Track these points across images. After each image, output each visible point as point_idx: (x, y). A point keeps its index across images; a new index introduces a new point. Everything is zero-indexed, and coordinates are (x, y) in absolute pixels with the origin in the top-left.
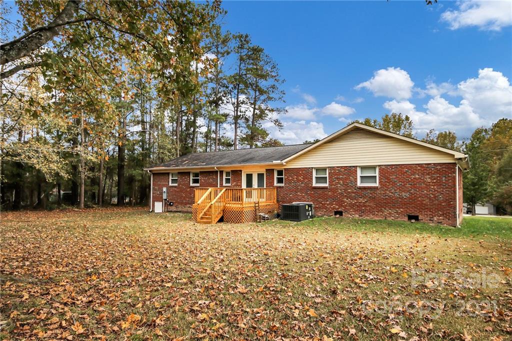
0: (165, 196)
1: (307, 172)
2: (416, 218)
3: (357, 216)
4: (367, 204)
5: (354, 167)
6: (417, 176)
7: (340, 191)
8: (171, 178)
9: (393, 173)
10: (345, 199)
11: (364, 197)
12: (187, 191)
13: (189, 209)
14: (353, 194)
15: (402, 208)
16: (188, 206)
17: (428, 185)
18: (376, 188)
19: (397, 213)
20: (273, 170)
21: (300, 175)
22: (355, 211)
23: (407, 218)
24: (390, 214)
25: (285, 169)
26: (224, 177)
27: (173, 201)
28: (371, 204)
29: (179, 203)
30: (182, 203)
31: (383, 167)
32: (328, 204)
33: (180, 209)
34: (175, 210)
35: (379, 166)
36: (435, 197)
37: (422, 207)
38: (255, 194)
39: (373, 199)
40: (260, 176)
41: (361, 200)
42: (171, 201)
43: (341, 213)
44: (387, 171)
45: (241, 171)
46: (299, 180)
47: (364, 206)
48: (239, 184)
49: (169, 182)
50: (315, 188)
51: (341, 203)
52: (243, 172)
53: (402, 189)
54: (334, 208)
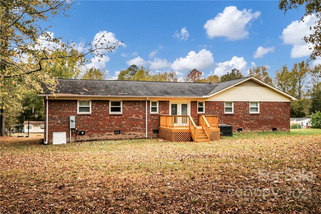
0: (73, 125)
1: (221, 104)
2: (276, 129)
3: (250, 131)
4: (255, 123)
5: (248, 102)
6: (276, 108)
7: (240, 116)
8: (78, 106)
9: (266, 106)
10: (243, 121)
11: (252, 119)
12: (105, 119)
13: (108, 136)
14: (248, 118)
15: (270, 125)
16: (107, 133)
17: (280, 112)
18: (259, 114)
19: (268, 127)
20: (197, 101)
21: (217, 106)
22: (249, 128)
23: (272, 130)
24: (265, 128)
25: (205, 102)
26: (151, 106)
27: (84, 130)
28: (257, 123)
29: (93, 131)
30: (98, 131)
31: (262, 103)
32: (234, 125)
33: (96, 138)
34: (88, 138)
35: (260, 102)
36: (283, 118)
37: (278, 124)
38: (179, 120)
39: (257, 120)
40: (184, 106)
41: (251, 121)
42: (81, 130)
43: (241, 130)
44: (264, 105)
45: (168, 101)
46: (215, 110)
47: (253, 125)
48: (167, 112)
49: (76, 110)
50: (226, 115)
51: (241, 124)
52: (170, 102)
53: (270, 114)
54: (237, 127)
